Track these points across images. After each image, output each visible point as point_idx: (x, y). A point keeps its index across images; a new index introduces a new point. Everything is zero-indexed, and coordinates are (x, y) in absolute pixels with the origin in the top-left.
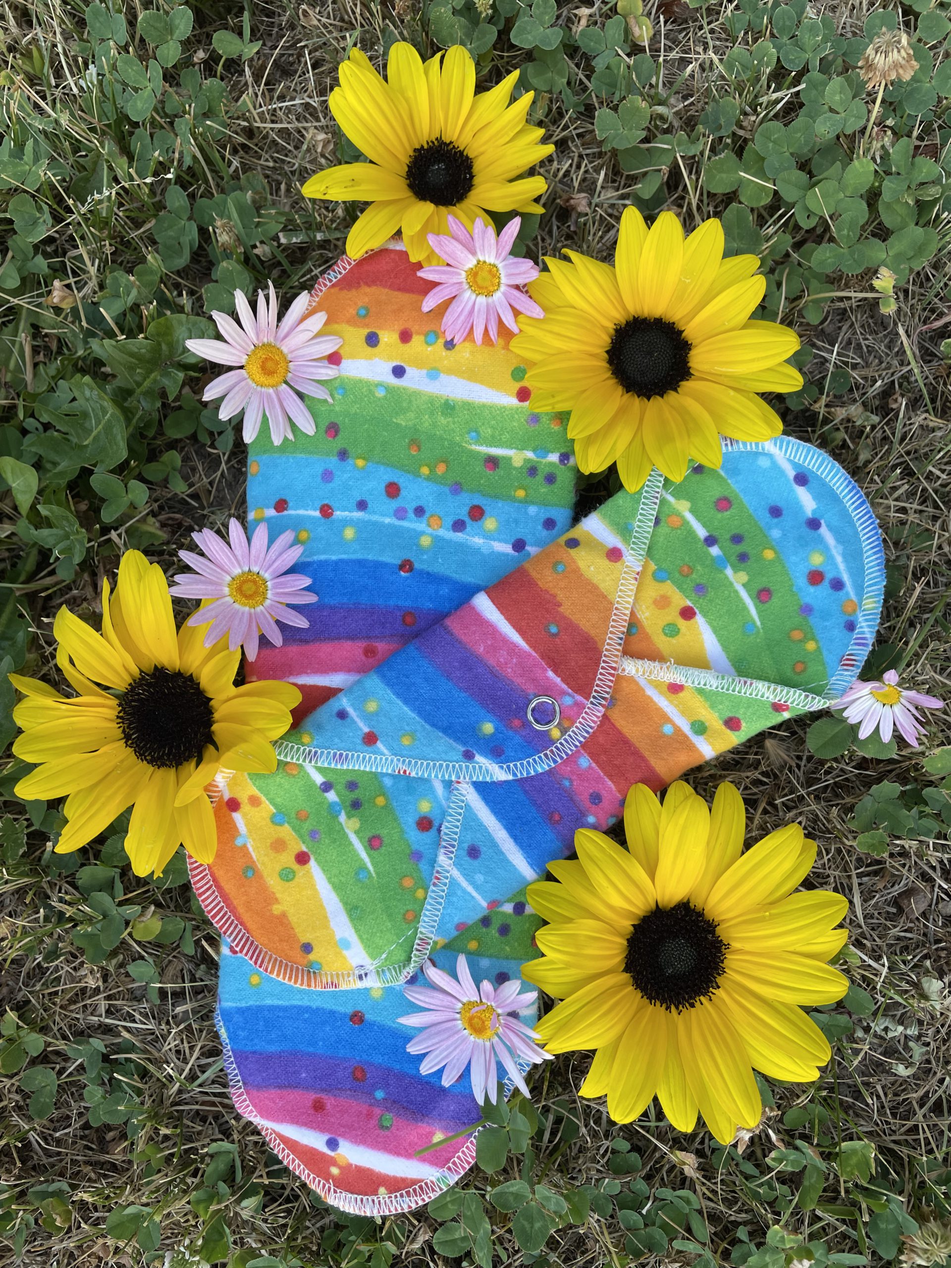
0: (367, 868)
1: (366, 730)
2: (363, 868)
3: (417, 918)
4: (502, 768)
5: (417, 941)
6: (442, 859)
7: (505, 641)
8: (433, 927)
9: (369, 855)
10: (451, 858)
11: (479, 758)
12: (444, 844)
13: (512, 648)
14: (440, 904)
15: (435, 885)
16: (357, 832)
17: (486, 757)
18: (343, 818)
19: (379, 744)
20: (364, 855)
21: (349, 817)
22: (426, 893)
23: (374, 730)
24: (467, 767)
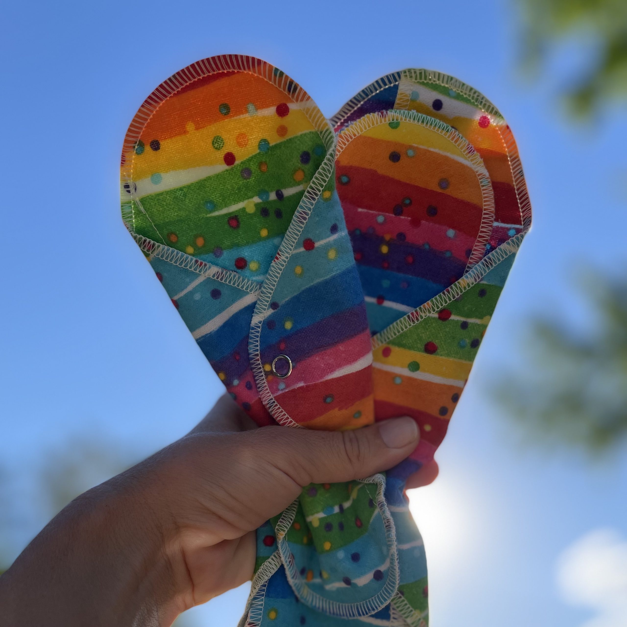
0: (214, 211)
1: (317, 245)
2: (215, 207)
3: (171, 244)
4: (260, 322)
5: (152, 242)
6: (214, 270)
7: (339, 366)
8: (162, 256)
9: (226, 215)
10: (214, 276)
11: (270, 311)
12: (224, 272)
13: (332, 369)
14: (181, 264)
15: (196, 261)
16: (243, 210)
17: (270, 316)
18: (257, 200)
19: (302, 249)
20: (224, 211)
21: (256, 205)
22: (190, 254)
23: (314, 251)
24: (267, 302)
